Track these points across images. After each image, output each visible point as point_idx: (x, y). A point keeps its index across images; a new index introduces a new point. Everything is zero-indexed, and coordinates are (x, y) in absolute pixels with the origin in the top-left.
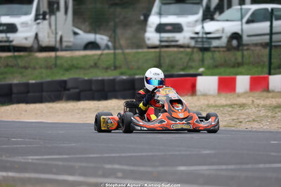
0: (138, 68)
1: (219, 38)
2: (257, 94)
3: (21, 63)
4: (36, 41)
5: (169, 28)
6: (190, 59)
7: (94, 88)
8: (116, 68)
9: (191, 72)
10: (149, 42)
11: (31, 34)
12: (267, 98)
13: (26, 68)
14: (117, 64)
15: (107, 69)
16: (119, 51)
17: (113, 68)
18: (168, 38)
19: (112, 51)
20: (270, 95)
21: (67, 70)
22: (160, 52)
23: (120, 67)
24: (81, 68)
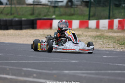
0: (23, 15)
1: (62, 2)
2: (83, 29)
6: (48, 11)
8: (11, 14)
9: (49, 17)
12: (89, 31)
14: (12, 12)
15: (7, 14)
16: (13, 6)
17: (10, 14)
19: (9, 6)
20: (90, 30)
22: (34, 7)
23: (14, 14)
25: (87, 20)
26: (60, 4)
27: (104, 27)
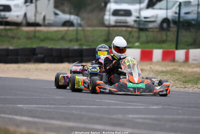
0: (93, 42)
1: (154, 22)
3: (10, 34)
4: (25, 19)
5: (122, 13)
7: (54, 54)
8: (77, 40)
9: (130, 45)
10: (107, 23)
11: (21, 13)
13: (13, 38)
15: (71, 41)
16: (80, 28)
17: (75, 40)
18: (121, 20)
19: (76, 28)
21: (42, 40)
23: (80, 40)
24: (52, 40)
25: (174, 50)
26: (151, 25)
27: (194, 60)
